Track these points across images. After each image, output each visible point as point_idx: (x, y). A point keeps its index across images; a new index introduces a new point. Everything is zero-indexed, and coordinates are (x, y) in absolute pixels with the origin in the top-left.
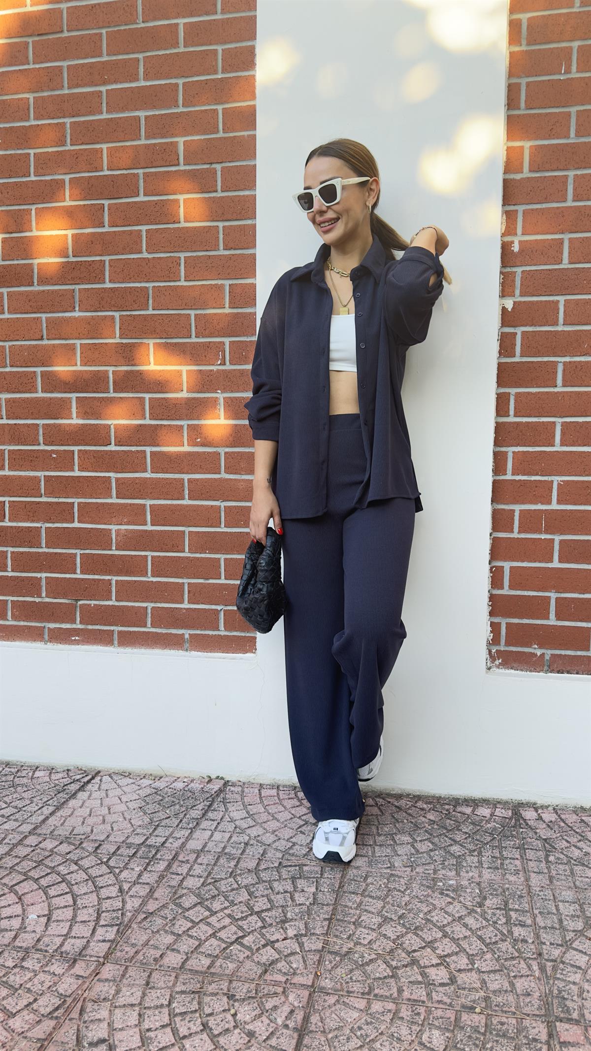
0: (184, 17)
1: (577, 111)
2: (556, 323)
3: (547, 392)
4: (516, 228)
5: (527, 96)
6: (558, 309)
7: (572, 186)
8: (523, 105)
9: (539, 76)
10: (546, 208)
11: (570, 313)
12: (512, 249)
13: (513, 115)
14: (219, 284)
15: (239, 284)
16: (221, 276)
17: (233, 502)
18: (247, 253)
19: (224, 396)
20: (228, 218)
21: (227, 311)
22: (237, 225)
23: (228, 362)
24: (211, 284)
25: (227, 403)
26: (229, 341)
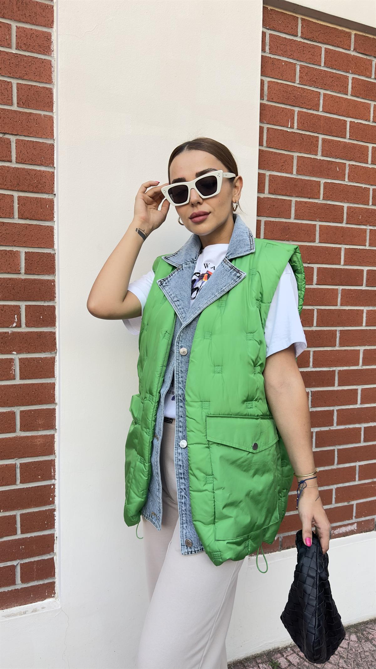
1: (298, 156)
5: (267, 137)
7: (294, 208)
9: (275, 125)
13: (262, 150)
14: (14, 250)
15: (36, 252)
16: (16, 244)
17: (30, 458)
18: (44, 225)
19: (20, 357)
20: (24, 189)
21: (23, 276)
22: (33, 197)
23: (23, 325)
24: (6, 250)
25: (24, 363)
26: (25, 305)
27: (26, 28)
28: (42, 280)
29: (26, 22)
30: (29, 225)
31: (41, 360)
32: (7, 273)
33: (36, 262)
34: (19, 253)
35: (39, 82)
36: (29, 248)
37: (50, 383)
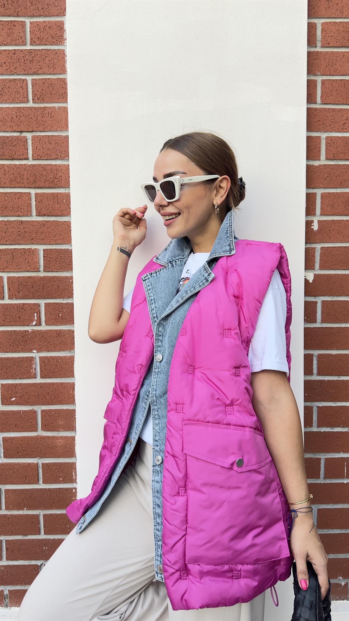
3: (345, 354)
4: (315, 209)
5: (322, 92)
8: (319, 100)
9: (333, 75)
10: (341, 193)
12: (312, 227)
13: (311, 108)
14: (33, 248)
15: (54, 249)
16: (34, 241)
17: (52, 459)
18: (61, 220)
19: (40, 356)
20: (40, 186)
21: (42, 274)
22: (50, 193)
23: (43, 323)
24: (25, 249)
25: (44, 362)
26: (45, 303)
27: (39, 22)
28: (60, 277)
29: (40, 16)
30: (47, 222)
31: (60, 359)
32: (27, 271)
33: (53, 259)
34: (37, 251)
35: (53, 74)
36: (47, 245)
37: (70, 383)
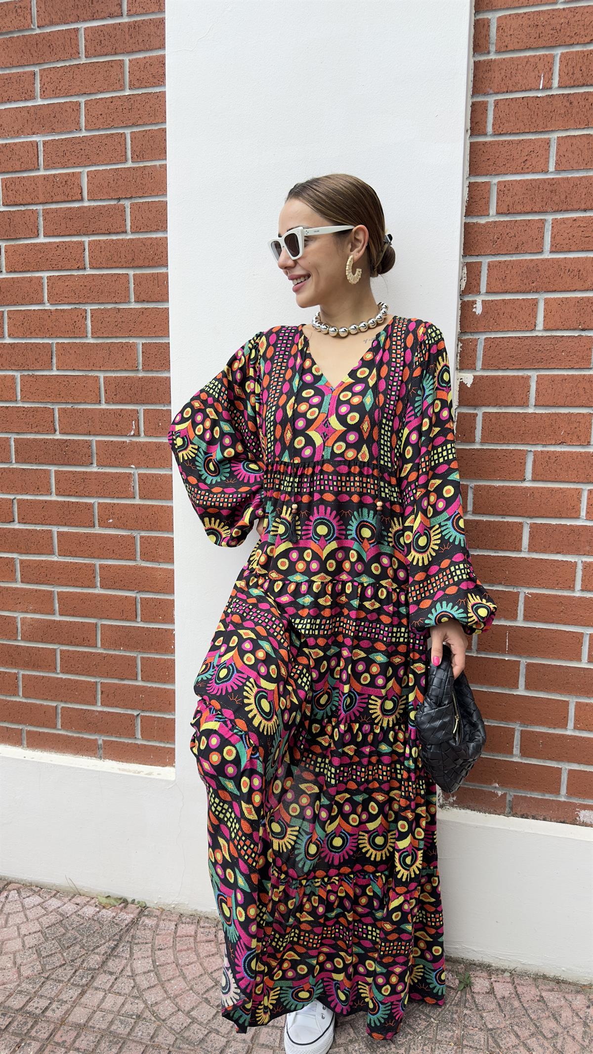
0: (85, 21)
1: (558, 137)
2: (525, 404)
3: (512, 487)
4: (479, 285)
5: (495, 118)
6: (529, 386)
7: (550, 233)
8: (490, 129)
9: (511, 92)
10: (517, 260)
11: (545, 391)
12: (474, 310)
13: (477, 142)
14: (131, 342)
15: (152, 343)
16: (132, 334)
17: (151, 594)
18: (158, 307)
19: (139, 472)
20: (139, 265)
21: (141, 375)
22: (150, 274)
23: (142, 434)
24: (122, 343)
25: (142, 480)
26: (144, 409)
27: (140, 58)
29: (140, 51)
30: (146, 309)
31: (160, 477)
32: (124, 371)
34: (136, 345)
35: (154, 124)
36: (147, 338)
37: (168, 506)
